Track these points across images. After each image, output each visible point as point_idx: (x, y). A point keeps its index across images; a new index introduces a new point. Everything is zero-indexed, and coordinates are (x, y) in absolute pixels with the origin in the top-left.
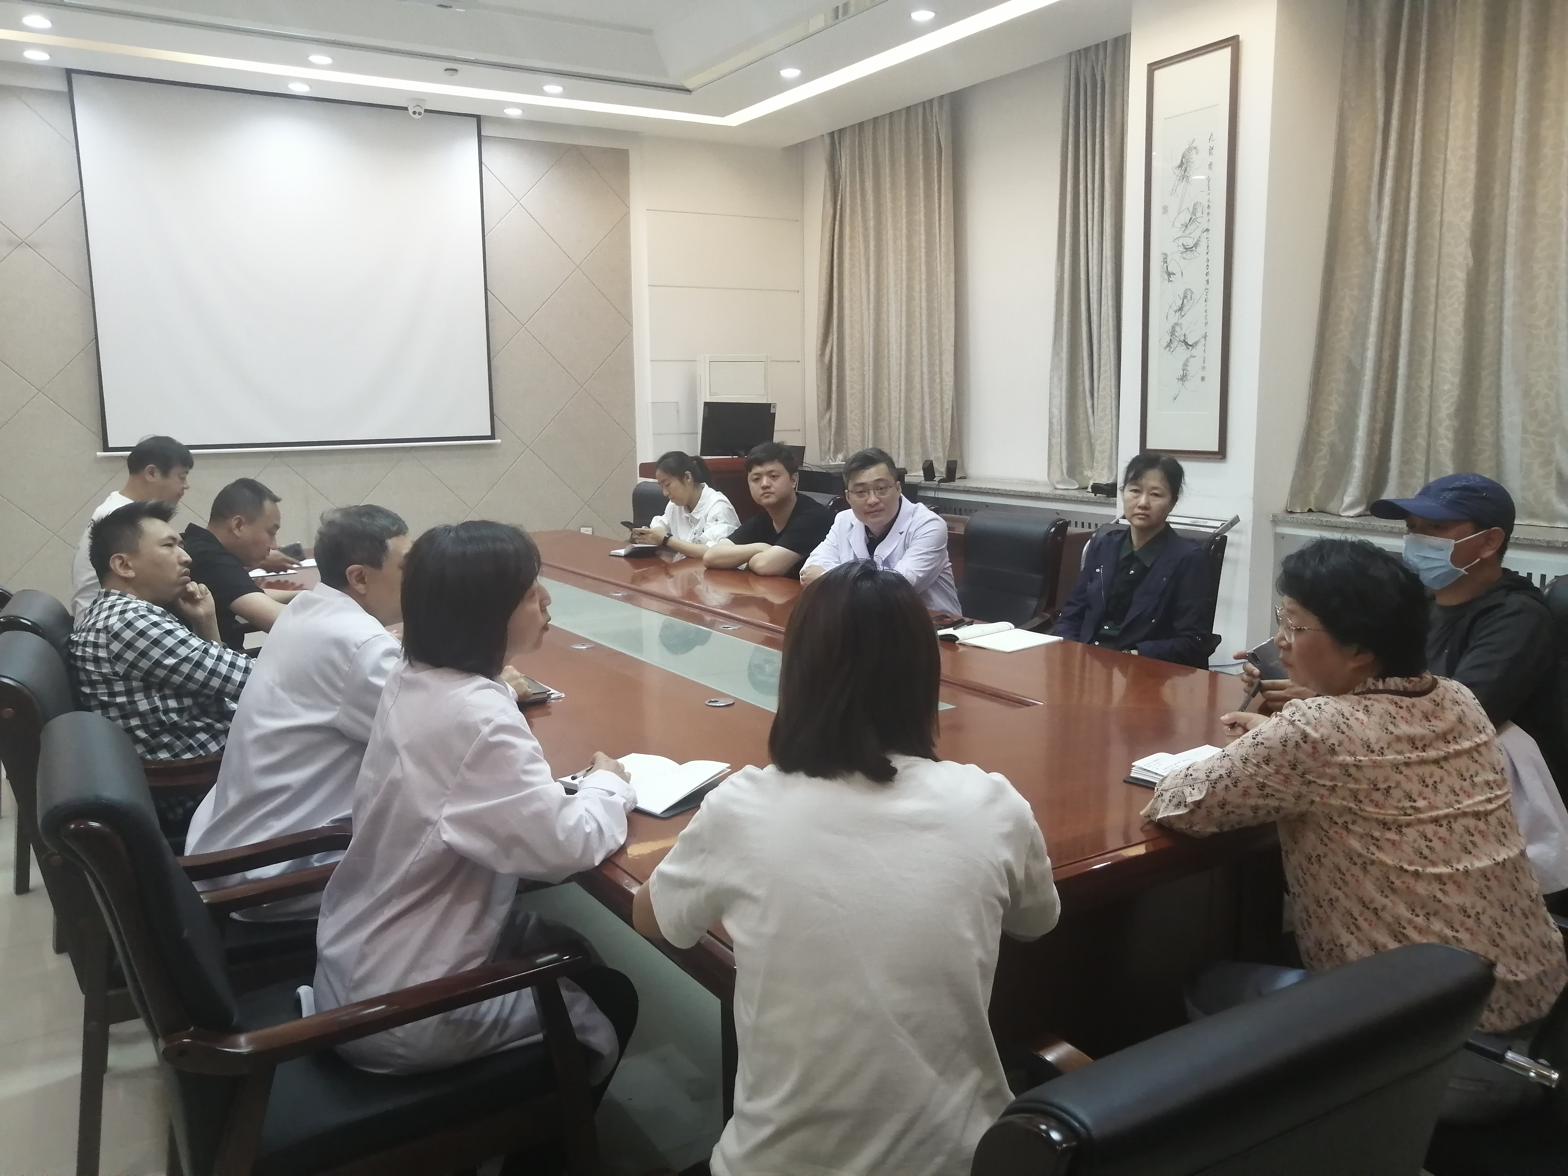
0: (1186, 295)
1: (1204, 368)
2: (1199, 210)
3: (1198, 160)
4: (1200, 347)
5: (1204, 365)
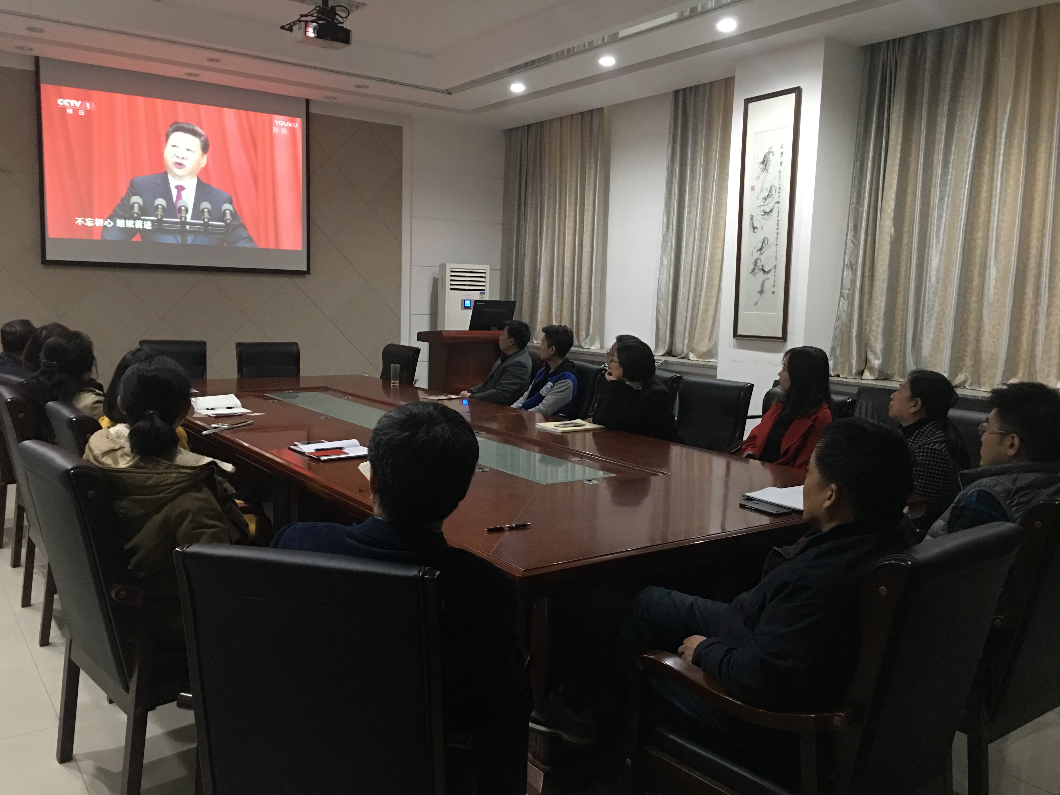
0: (765, 241)
1: (774, 286)
2: (774, 189)
3: (774, 160)
4: (772, 273)
5: (775, 284)
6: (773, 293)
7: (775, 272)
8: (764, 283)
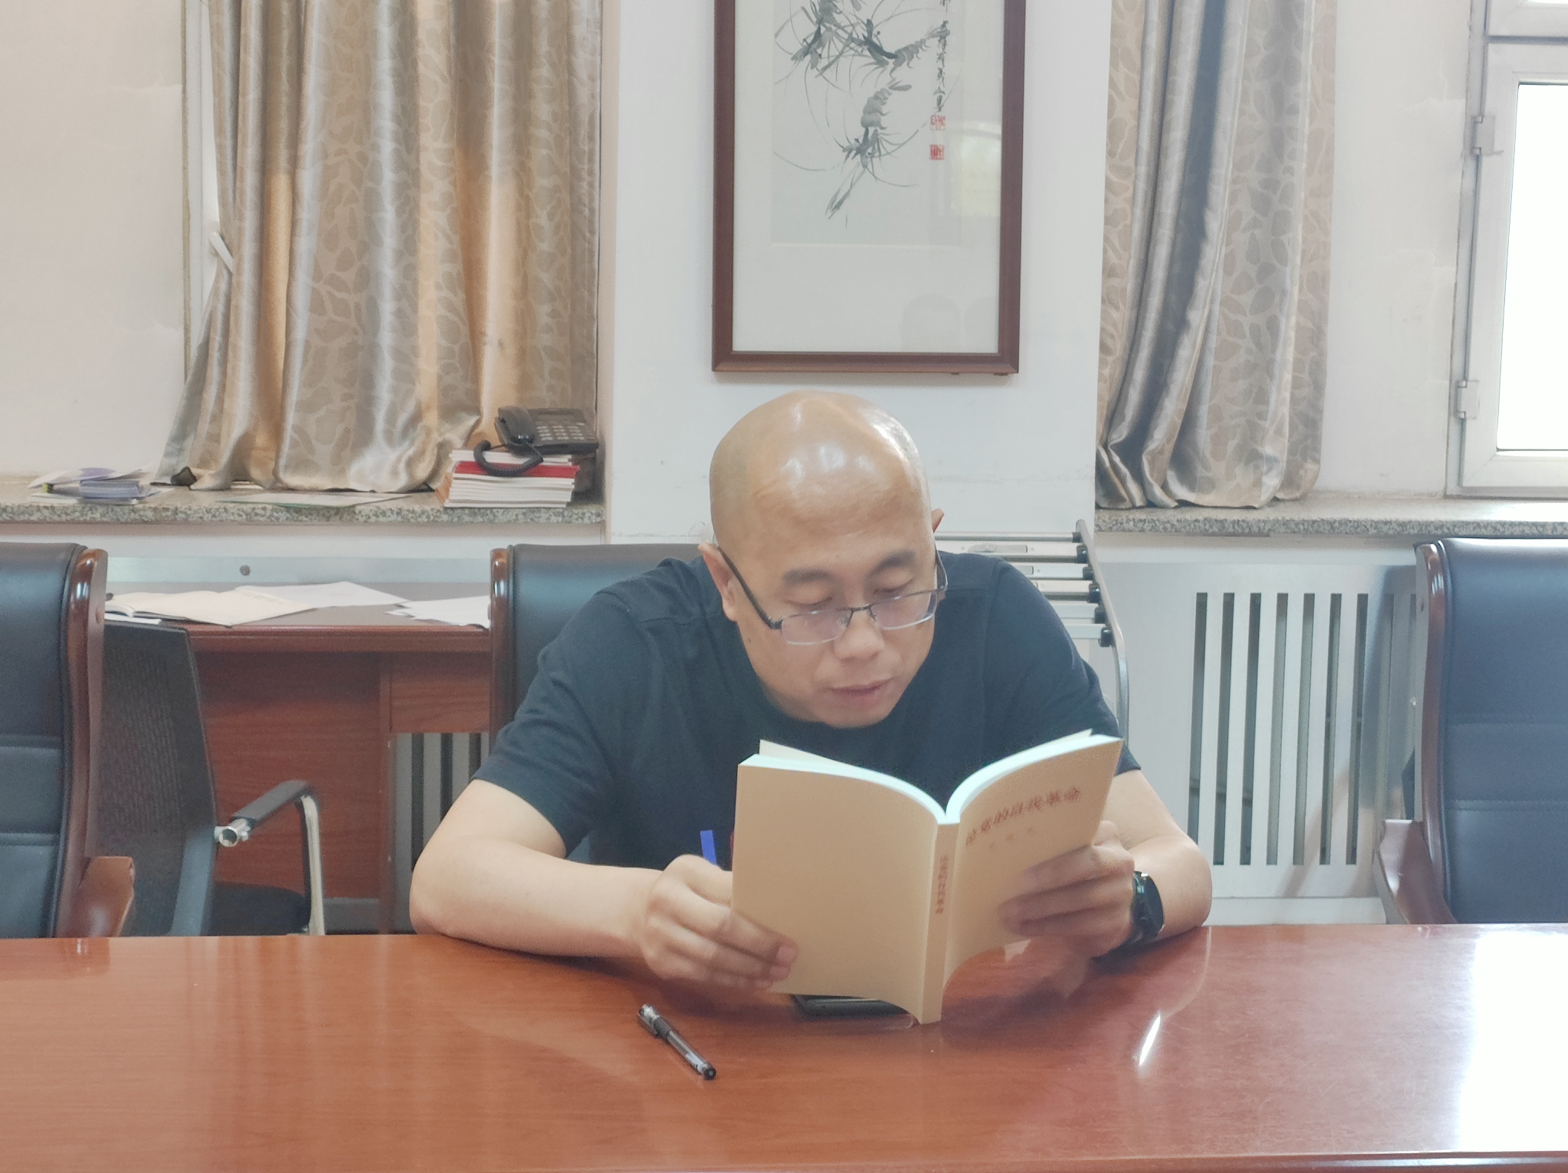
1: (939, 122)
4: (924, 62)
5: (941, 114)
6: (936, 152)
7: (941, 57)
8: (883, 107)
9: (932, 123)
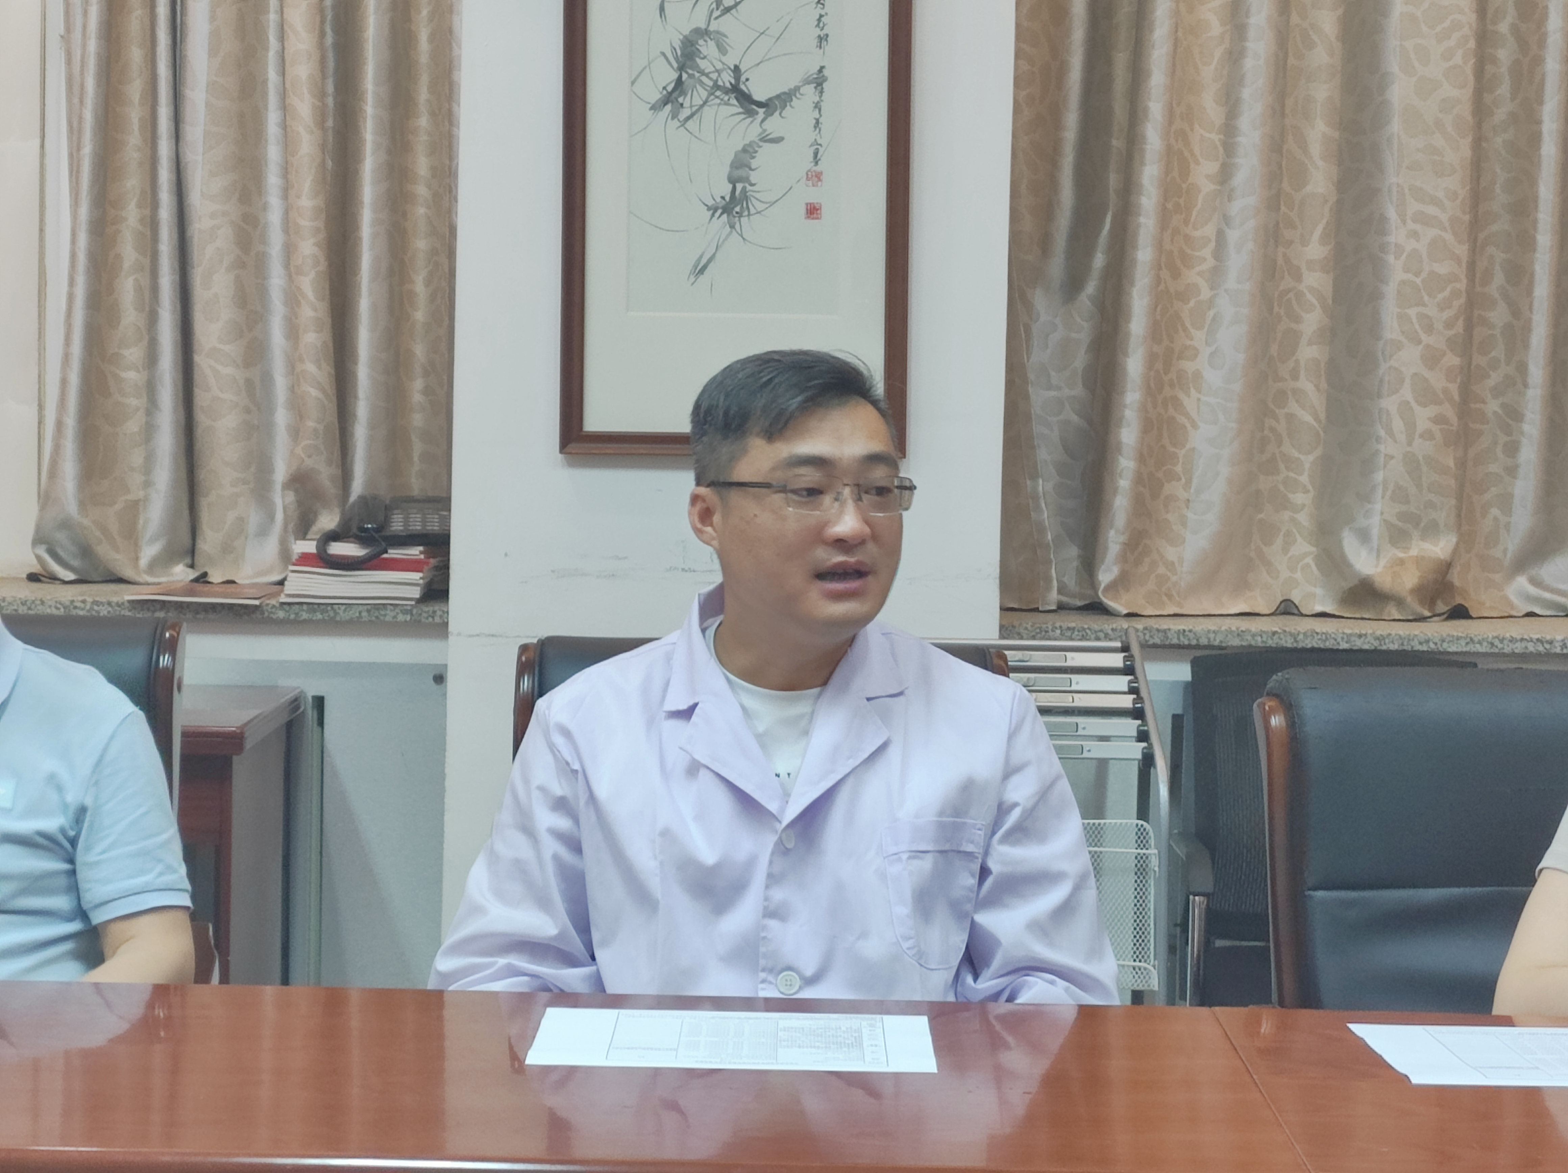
1: (815, 177)
4: (799, 112)
5: (818, 169)
6: (813, 211)
7: (817, 106)
8: (752, 161)
9: (808, 179)
